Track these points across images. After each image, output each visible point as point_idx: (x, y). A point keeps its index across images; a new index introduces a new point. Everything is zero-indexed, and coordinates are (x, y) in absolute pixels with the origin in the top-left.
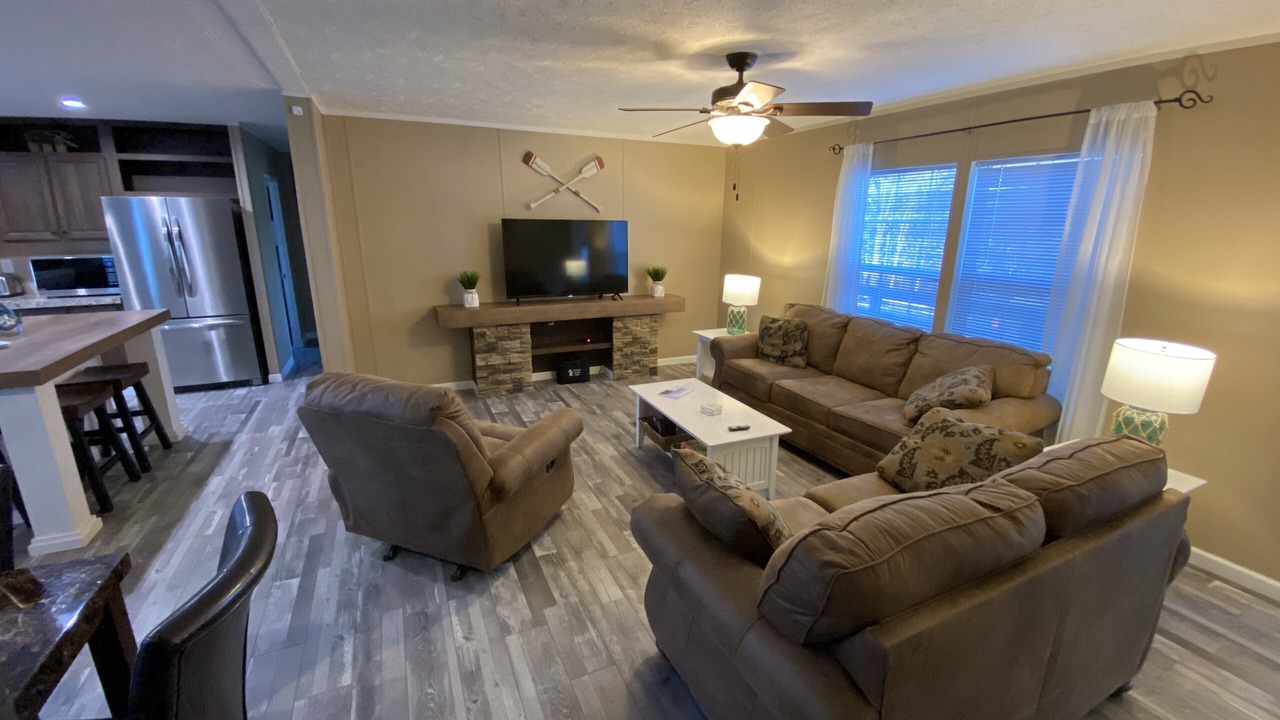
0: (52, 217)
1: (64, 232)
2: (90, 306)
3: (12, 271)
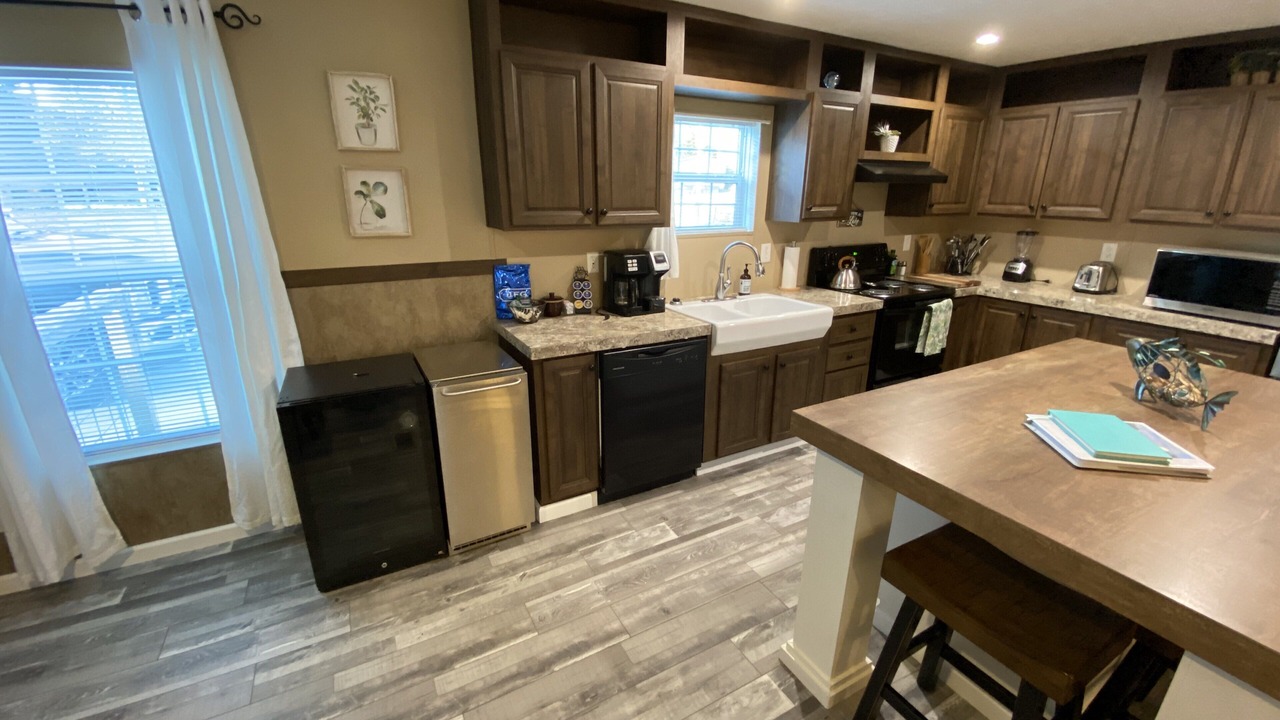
2: (1218, 337)
3: (1111, 259)
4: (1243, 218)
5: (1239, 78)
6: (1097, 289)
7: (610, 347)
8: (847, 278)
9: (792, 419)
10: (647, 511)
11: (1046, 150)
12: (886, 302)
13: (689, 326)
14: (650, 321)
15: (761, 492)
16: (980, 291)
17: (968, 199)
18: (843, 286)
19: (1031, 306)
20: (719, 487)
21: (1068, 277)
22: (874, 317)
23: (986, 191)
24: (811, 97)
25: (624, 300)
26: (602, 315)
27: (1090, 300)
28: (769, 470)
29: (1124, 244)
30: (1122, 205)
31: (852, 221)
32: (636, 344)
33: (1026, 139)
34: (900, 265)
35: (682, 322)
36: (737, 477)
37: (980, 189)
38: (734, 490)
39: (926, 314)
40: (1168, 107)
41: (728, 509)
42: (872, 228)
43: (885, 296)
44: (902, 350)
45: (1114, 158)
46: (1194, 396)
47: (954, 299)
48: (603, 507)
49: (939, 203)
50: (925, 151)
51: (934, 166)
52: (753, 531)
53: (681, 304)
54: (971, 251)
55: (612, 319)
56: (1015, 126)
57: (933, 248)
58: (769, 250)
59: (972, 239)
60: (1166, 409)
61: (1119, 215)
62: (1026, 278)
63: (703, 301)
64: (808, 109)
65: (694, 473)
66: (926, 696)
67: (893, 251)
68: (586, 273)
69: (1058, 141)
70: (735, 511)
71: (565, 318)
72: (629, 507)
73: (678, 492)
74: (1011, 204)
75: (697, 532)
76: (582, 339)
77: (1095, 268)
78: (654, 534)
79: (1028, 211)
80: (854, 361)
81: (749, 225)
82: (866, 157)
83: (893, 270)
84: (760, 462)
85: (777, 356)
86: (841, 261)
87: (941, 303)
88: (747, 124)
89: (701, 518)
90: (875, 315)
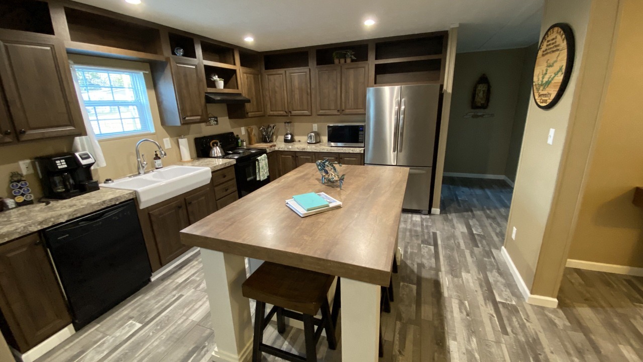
0: (339, 103)
1: (343, 110)
2: (349, 153)
3: (316, 130)
4: (347, 111)
5: (336, 61)
6: (314, 142)
7: (50, 224)
8: (217, 151)
9: (181, 236)
10: (117, 319)
11: (285, 88)
12: (237, 160)
13: (117, 195)
14: (85, 198)
15: (193, 274)
16: (276, 149)
17: (263, 109)
18: (216, 155)
19: (295, 152)
20: (167, 283)
21: (304, 139)
22: (233, 169)
23: (269, 106)
24: (168, 59)
25: (62, 188)
26: (43, 202)
27: (313, 146)
28: (197, 260)
29: (319, 124)
30: (314, 110)
31: (212, 122)
32: (75, 216)
33: (277, 84)
34: (242, 141)
35: (113, 194)
36: (178, 272)
37: (266, 105)
38: (177, 280)
39: (257, 163)
40: (319, 71)
41: (174, 293)
42: (224, 125)
43: (236, 157)
44: (251, 181)
45: (307, 92)
46: (336, 178)
47: (267, 154)
48: (80, 332)
49: (251, 112)
50: (238, 89)
51: (244, 95)
52: (191, 299)
53: (113, 182)
54: (270, 132)
55: (53, 203)
56: (272, 77)
57: (255, 131)
58: (169, 142)
59: (269, 127)
60: (331, 185)
61: (314, 114)
62: (292, 141)
63: (130, 177)
64: (168, 66)
65: (149, 280)
66: (282, 336)
67: (237, 135)
68: (21, 175)
69: (288, 85)
70: (178, 292)
71: (8, 212)
72: (102, 323)
73: (140, 297)
74: (279, 111)
75: (155, 315)
76: (23, 225)
77: (312, 134)
78: (124, 332)
79: (285, 114)
80: (229, 191)
81: (152, 130)
82: (209, 91)
83: (240, 144)
84: (191, 258)
85: (185, 199)
86: (211, 143)
87: (262, 157)
88: (134, 73)
89: (157, 306)
90: (233, 167)
